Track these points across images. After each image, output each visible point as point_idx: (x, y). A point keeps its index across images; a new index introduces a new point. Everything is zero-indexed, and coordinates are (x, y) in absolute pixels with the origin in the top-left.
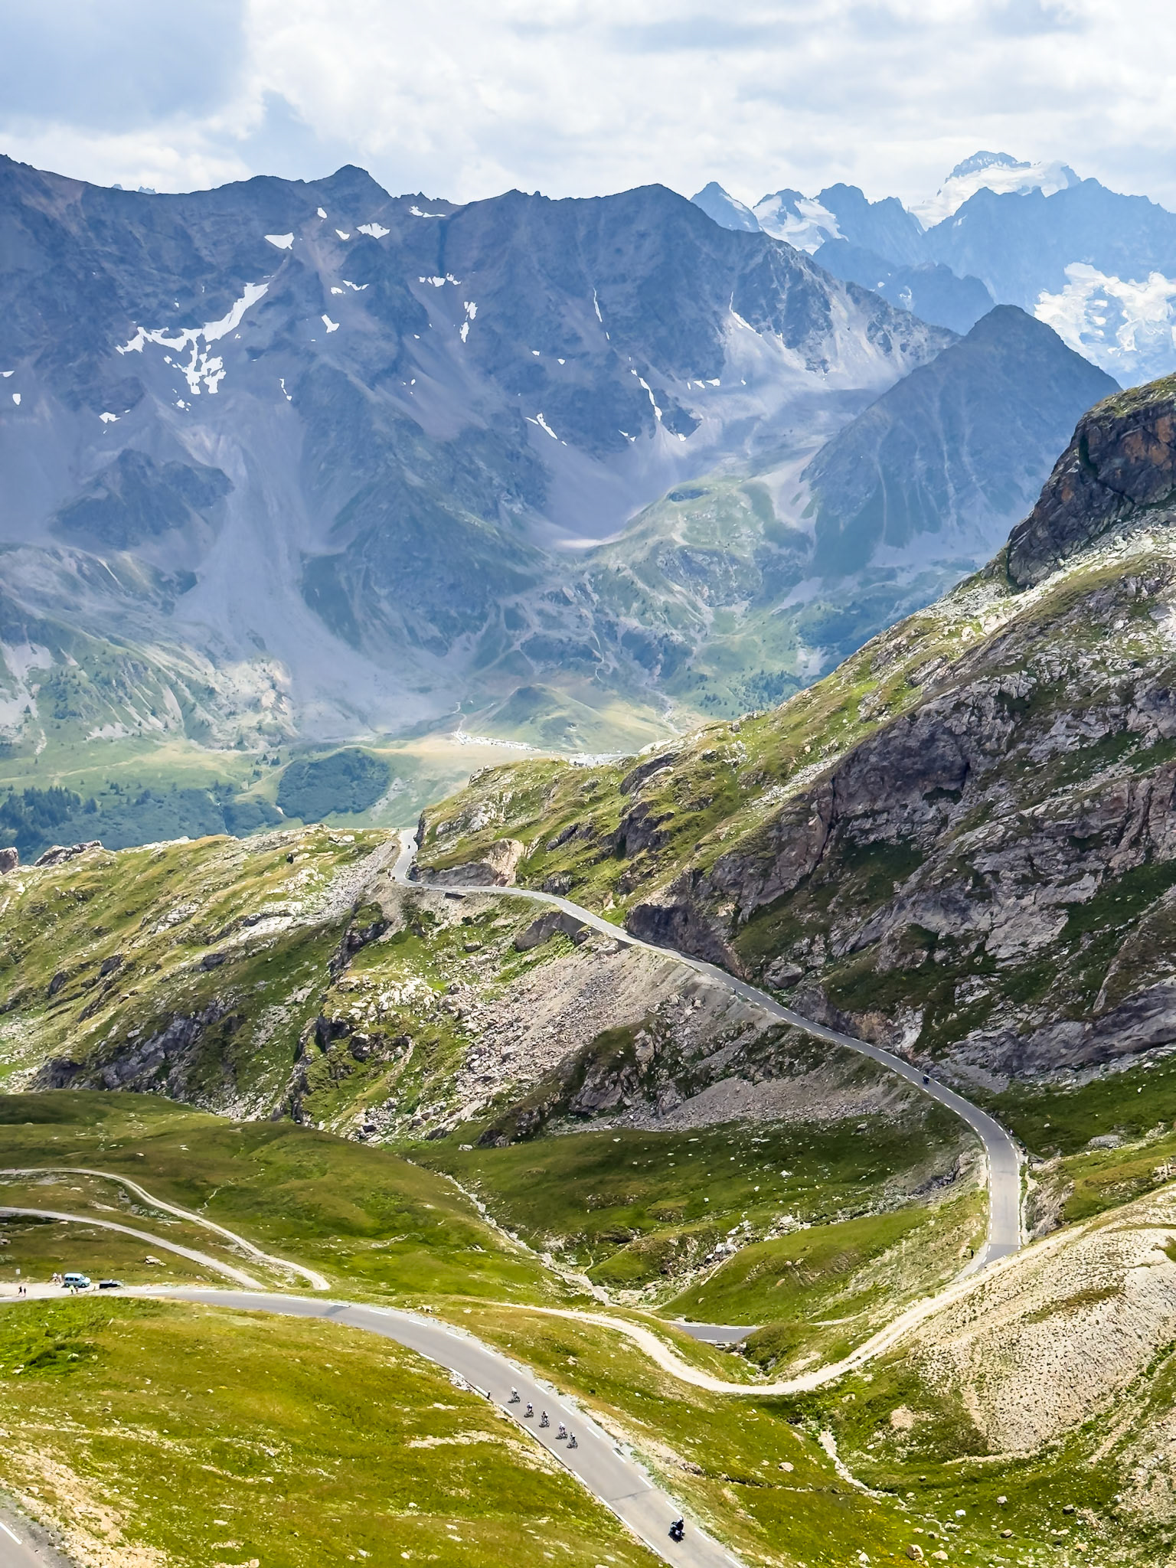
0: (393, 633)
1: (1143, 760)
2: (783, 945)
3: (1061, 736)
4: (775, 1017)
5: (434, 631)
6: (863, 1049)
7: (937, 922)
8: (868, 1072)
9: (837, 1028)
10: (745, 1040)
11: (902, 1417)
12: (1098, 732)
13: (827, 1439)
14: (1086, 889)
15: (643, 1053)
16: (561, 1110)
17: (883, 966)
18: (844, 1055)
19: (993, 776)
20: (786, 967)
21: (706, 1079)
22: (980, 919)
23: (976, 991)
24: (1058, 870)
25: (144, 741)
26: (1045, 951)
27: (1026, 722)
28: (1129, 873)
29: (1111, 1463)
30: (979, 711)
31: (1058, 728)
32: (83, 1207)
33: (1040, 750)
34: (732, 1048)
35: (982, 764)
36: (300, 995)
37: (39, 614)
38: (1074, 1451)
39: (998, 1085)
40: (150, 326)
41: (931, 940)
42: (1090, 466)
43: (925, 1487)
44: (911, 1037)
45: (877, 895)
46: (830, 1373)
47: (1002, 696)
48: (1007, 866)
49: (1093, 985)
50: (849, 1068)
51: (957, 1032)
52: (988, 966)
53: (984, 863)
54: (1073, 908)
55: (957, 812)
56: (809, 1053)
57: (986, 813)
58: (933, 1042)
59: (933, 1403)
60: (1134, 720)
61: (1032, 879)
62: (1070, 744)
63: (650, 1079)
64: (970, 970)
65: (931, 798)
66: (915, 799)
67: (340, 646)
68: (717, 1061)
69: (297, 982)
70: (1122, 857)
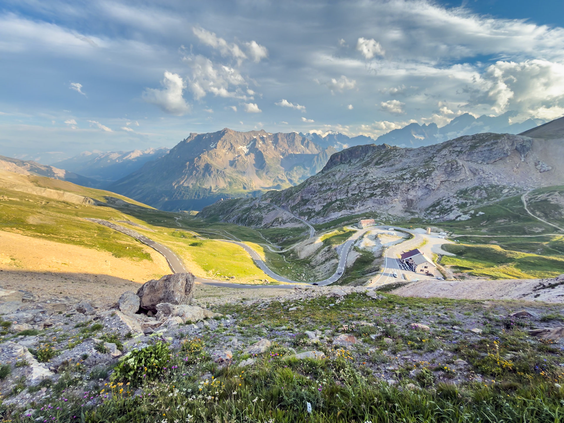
0: (265, 178)
1: (332, 191)
2: (295, 210)
3: (324, 188)
4: (293, 217)
5: (269, 178)
6: (301, 220)
7: (310, 207)
8: (302, 222)
9: (299, 218)
10: (290, 219)
11: (291, 255)
12: (328, 188)
13: (284, 257)
14: (325, 204)
15: (280, 220)
16: (271, 226)
17: (304, 211)
18: (299, 220)
19: (317, 192)
20: (295, 212)
21: (286, 223)
22: (314, 207)
23: (313, 214)
24: (322, 202)
25: (239, 189)
26: (320, 210)
27: (321, 187)
28: (329, 202)
29: (311, 260)
30: (316, 185)
31: (324, 187)
32: (219, 233)
33: (322, 190)
34: (289, 220)
35: (316, 191)
36: (248, 214)
37: (229, 175)
38: (308, 258)
39: (314, 224)
40: (241, 145)
41: (309, 209)
42: (332, 161)
43: (292, 262)
44: (306, 219)
45: (305, 204)
46: (286, 250)
47: (319, 184)
48: (317, 201)
49: (325, 214)
50: (300, 222)
51: (311, 219)
52: (315, 212)
53: (315, 201)
54: (324, 206)
55: (314, 196)
56: (296, 220)
57: (316, 196)
58: (308, 219)
59: (295, 253)
60: (332, 187)
61: (320, 203)
62: (325, 189)
63: (280, 223)
64: (313, 212)
65: (311, 195)
66: (310, 195)
67: (260, 179)
68: (287, 221)
69: (247, 212)
70: (329, 201)
